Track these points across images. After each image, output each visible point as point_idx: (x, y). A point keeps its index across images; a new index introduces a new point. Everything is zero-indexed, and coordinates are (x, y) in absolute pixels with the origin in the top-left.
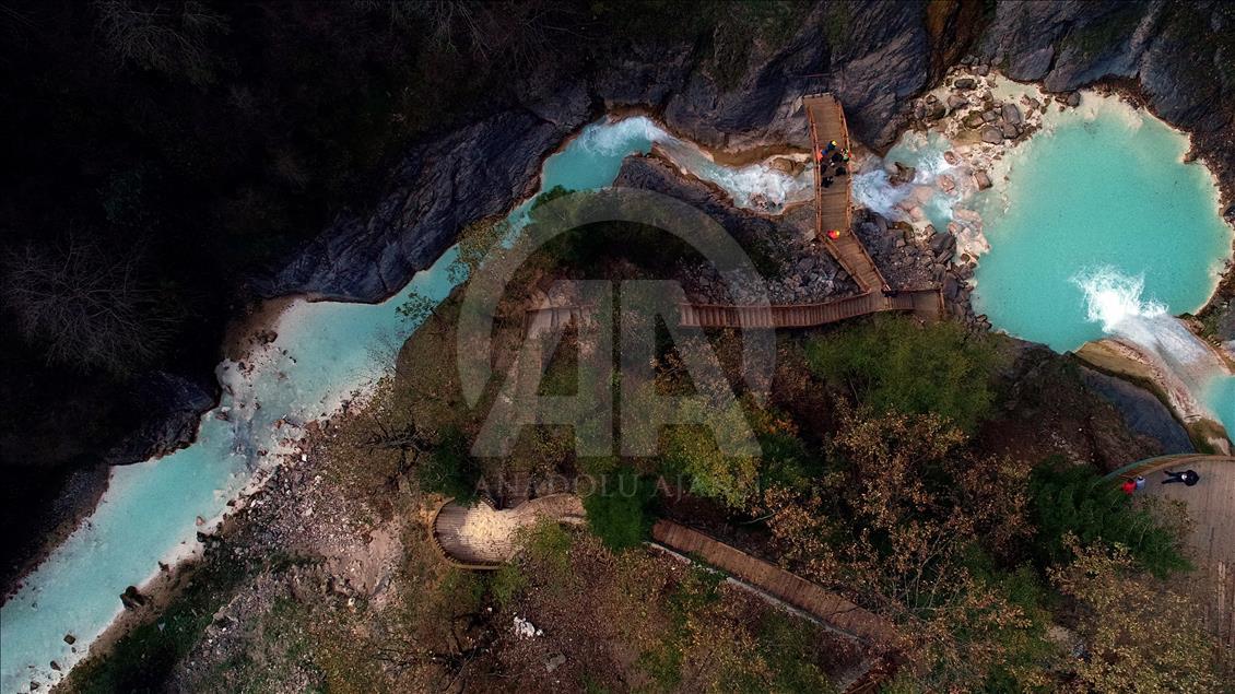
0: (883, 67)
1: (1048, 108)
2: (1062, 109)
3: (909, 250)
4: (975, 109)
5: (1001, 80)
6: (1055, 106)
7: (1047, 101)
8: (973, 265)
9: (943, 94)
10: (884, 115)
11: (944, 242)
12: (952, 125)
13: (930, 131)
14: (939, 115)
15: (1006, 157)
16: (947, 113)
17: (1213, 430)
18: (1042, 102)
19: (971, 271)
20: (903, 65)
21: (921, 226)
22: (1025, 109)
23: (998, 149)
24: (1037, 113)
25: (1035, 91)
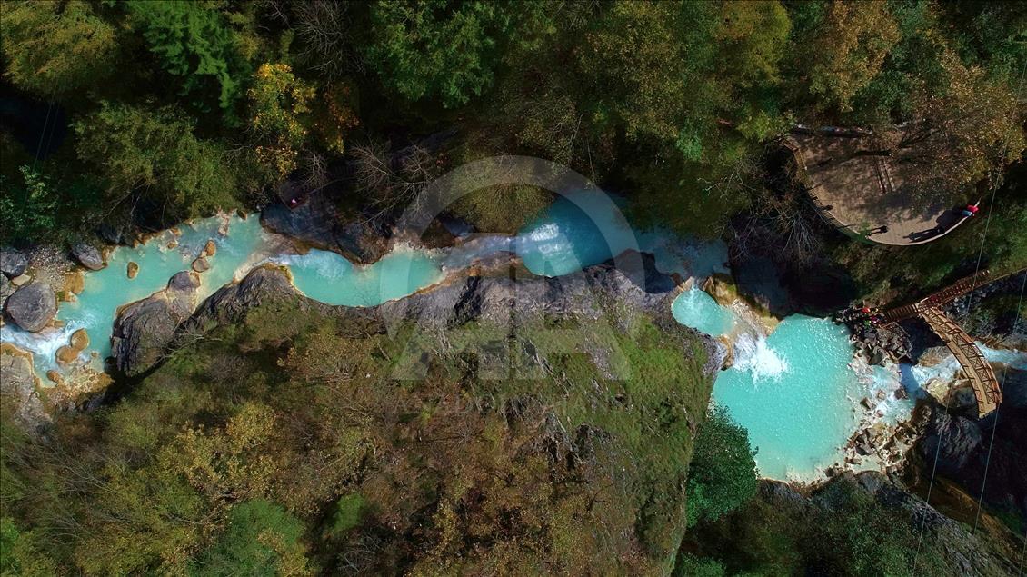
0: (963, 444)
1: (844, 462)
2: (837, 464)
3: (895, 348)
4: (881, 447)
5: (877, 468)
6: (841, 465)
7: (846, 466)
8: (855, 352)
9: (902, 448)
10: (937, 421)
11: (874, 359)
12: (888, 434)
13: (897, 425)
14: (899, 435)
15: (859, 423)
16: (896, 439)
17: (726, 300)
18: (848, 464)
19: (856, 347)
20: (951, 450)
21: (889, 364)
22: (857, 456)
23: (864, 427)
24: (850, 457)
25: (855, 469)
